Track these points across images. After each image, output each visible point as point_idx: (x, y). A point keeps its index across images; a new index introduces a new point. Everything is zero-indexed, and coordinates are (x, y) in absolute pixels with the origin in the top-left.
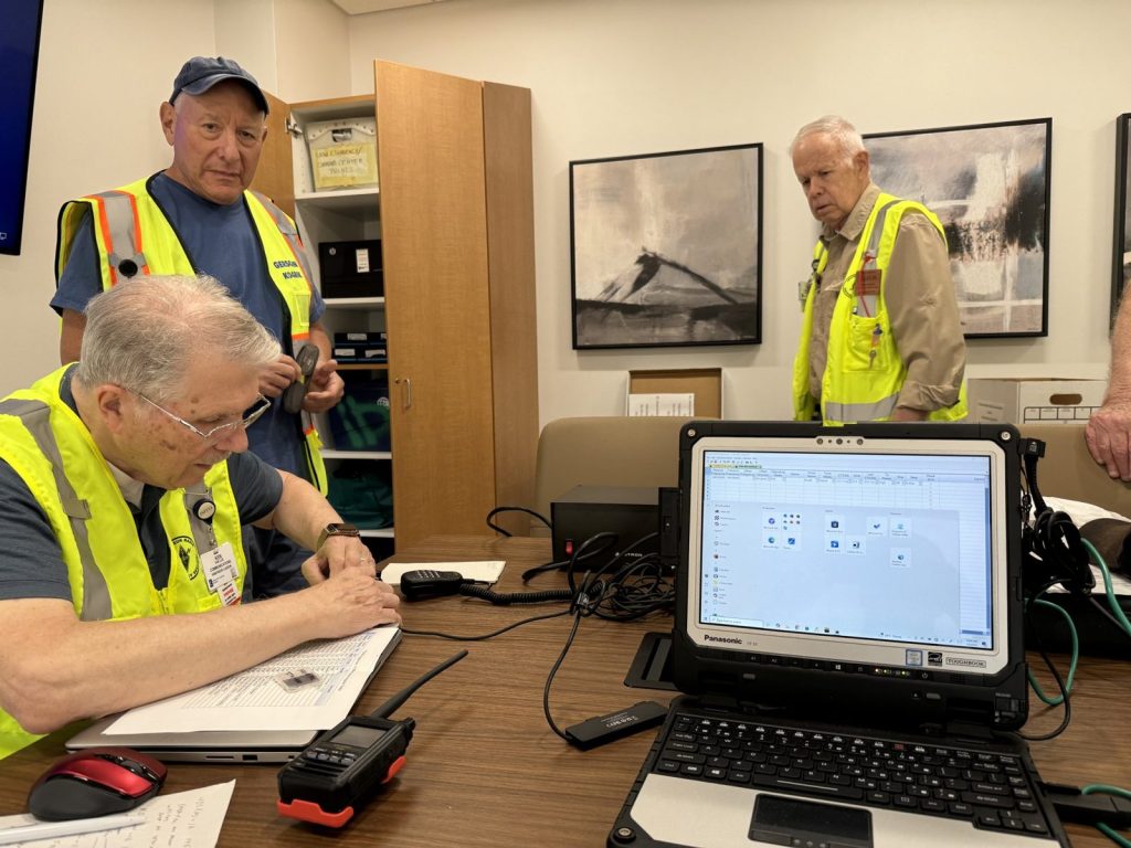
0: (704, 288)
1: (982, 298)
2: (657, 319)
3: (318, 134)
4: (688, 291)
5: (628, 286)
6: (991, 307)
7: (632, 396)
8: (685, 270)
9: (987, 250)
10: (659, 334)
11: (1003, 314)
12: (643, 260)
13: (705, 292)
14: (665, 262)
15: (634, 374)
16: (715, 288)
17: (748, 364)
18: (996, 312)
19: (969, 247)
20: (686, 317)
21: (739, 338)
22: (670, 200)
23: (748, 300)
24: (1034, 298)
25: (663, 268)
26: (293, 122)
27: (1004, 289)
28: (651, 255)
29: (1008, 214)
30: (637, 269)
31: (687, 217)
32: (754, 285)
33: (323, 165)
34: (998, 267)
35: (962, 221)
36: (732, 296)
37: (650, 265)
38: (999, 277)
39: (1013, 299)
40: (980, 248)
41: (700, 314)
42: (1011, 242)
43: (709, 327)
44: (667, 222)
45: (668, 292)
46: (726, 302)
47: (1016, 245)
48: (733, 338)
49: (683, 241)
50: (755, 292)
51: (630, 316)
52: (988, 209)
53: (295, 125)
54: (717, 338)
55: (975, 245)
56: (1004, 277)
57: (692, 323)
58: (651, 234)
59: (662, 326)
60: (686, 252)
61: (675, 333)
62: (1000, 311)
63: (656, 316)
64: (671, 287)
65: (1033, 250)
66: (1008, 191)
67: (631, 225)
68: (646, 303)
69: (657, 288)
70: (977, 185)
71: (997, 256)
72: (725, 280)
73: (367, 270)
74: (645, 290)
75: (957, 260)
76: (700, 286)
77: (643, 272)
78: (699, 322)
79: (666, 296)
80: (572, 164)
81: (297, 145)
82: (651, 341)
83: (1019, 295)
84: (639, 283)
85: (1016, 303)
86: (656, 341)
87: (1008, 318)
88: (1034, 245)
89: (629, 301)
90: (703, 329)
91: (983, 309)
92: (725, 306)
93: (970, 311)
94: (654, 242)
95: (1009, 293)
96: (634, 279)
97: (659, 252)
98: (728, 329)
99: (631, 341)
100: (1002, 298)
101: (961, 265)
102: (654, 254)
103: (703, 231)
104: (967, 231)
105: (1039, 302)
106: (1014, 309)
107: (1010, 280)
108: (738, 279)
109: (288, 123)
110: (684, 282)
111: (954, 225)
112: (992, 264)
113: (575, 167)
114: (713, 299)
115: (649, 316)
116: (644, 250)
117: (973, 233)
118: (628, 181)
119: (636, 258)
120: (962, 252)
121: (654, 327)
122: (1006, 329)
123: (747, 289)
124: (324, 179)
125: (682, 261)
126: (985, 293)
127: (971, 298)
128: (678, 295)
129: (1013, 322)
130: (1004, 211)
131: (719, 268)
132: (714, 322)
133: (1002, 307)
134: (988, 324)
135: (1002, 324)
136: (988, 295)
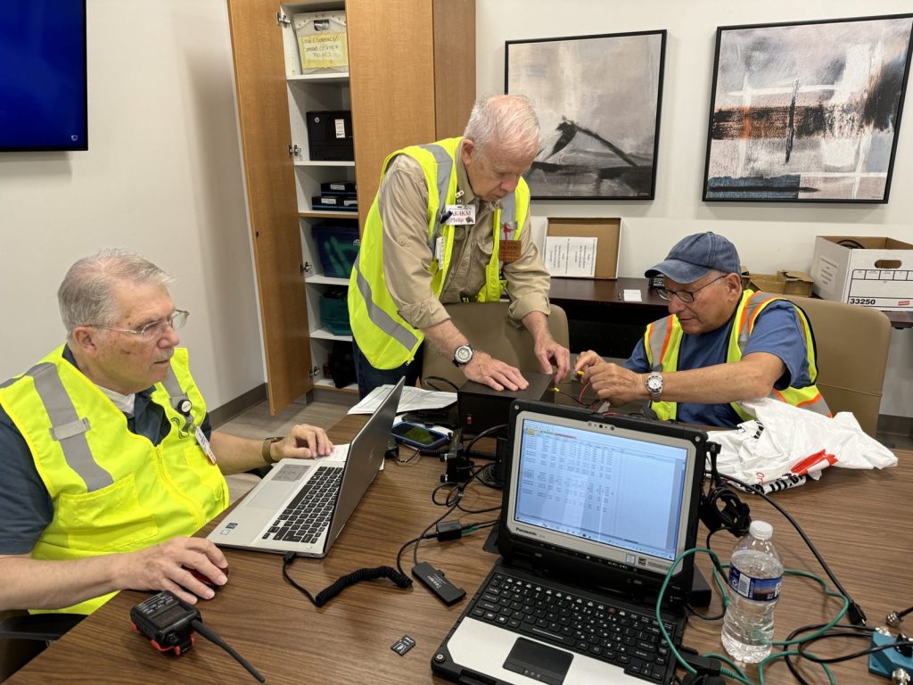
0: (611, 152)
1: (837, 170)
2: (572, 177)
3: (303, 23)
4: (597, 154)
5: (549, 149)
6: (844, 178)
7: (548, 238)
8: (597, 137)
9: (846, 130)
10: (573, 189)
11: (852, 184)
12: (563, 127)
13: (611, 156)
14: (580, 129)
15: (551, 220)
16: (619, 153)
17: (642, 215)
18: (847, 182)
19: (831, 126)
20: (595, 176)
21: (636, 195)
22: (586, 77)
23: (645, 164)
24: (880, 171)
25: (578, 134)
26: (283, 14)
27: (856, 163)
28: (569, 123)
29: (869, 99)
30: (557, 135)
31: (599, 92)
32: (651, 151)
33: (308, 49)
34: (853, 145)
35: (828, 104)
36: (633, 159)
37: (568, 131)
38: (854, 153)
39: (863, 171)
40: (841, 127)
41: (607, 174)
42: (868, 123)
43: (613, 185)
44: (584, 95)
45: (581, 155)
46: (628, 165)
47: (872, 126)
48: (631, 195)
49: (596, 112)
50: (652, 158)
51: (550, 174)
52: (852, 93)
53: (285, 17)
54: (619, 195)
55: (836, 125)
56: (858, 153)
57: (599, 181)
58: (570, 105)
59: (575, 183)
60: (598, 122)
61: (586, 189)
62: (851, 181)
63: (571, 174)
64: (584, 151)
65: (886, 131)
66: (872, 78)
67: (555, 98)
68: (563, 163)
69: (573, 151)
70: (844, 72)
71: (854, 134)
72: (628, 146)
73: (343, 136)
74: (562, 152)
75: (820, 137)
76: (608, 151)
77: (562, 138)
78: (605, 180)
79: (580, 158)
80: (507, 43)
81: (287, 33)
82: (565, 195)
83: (869, 167)
84: (559, 146)
85: (865, 175)
86: (570, 195)
87: (856, 187)
88: (887, 126)
89: (550, 161)
90: (608, 186)
91: (837, 179)
92: (626, 168)
93: (826, 180)
94: (573, 114)
95: (860, 167)
96: (554, 143)
97: (575, 121)
98: (628, 187)
99: (550, 195)
100: (854, 171)
101: (823, 142)
102: (572, 122)
103: (613, 104)
104: (831, 112)
105: (885, 175)
106: (863, 180)
107: (862, 156)
108: (639, 146)
109: (279, 16)
110: (595, 147)
111: (821, 106)
112: (848, 141)
113: (510, 45)
114: (618, 162)
115: (565, 174)
116: (564, 118)
117: (837, 114)
118: (552, 59)
119: (557, 126)
120: (825, 130)
121: (569, 183)
122: (854, 196)
123: (646, 154)
124: (309, 61)
125: (594, 130)
126: (840, 166)
127: (828, 169)
128: (589, 157)
129: (860, 191)
130: (866, 96)
131: (623, 136)
132: (617, 181)
133: (853, 178)
134: (839, 192)
135: (850, 191)
136: (843, 167)
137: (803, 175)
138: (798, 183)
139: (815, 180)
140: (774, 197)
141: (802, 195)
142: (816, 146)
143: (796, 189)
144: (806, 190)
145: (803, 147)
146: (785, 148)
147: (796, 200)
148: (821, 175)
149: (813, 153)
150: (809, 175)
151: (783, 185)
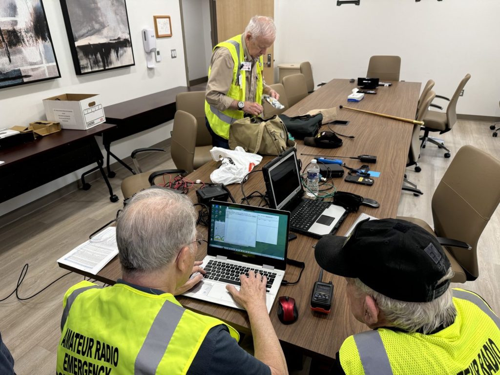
1: (35, 64)
6: (39, 67)
9: (31, 42)
11: (44, 70)
18: (42, 69)
19: (23, 40)
24: (53, 62)
27: (42, 59)
29: (34, 25)
34: (37, 49)
35: (17, 28)
38: (39, 54)
39: (46, 63)
40: (28, 41)
42: (39, 38)
47: (41, 39)
52: (26, 22)
55: (25, 40)
56: (40, 54)
62: (43, 69)
65: (47, 41)
66: (31, 14)
70: (18, 10)
71: (35, 44)
75: (21, 47)
83: (48, 62)
85: (48, 65)
87: (47, 71)
88: (47, 40)
91: (37, 69)
93: (33, 70)
95: (44, 61)
100: (42, 63)
101: (23, 49)
104: (20, 32)
105: (55, 64)
106: (48, 67)
107: (43, 55)
111: (14, 29)
112: (34, 48)
117: (23, 34)
120: (21, 43)
122: (48, 76)
126: (36, 61)
127: (32, 64)
129: (49, 73)
130: (32, 24)
133: (43, 67)
134: (41, 75)
135: (45, 74)
136: (37, 62)
137: (21, 69)
138: (21, 73)
139: (28, 70)
140: (12, 83)
141: (25, 80)
142: (20, 52)
143: (21, 77)
144: (26, 76)
145: (15, 53)
146: (6, 55)
147: (23, 83)
148: (30, 67)
149: (21, 56)
150: (24, 69)
151: (14, 76)
